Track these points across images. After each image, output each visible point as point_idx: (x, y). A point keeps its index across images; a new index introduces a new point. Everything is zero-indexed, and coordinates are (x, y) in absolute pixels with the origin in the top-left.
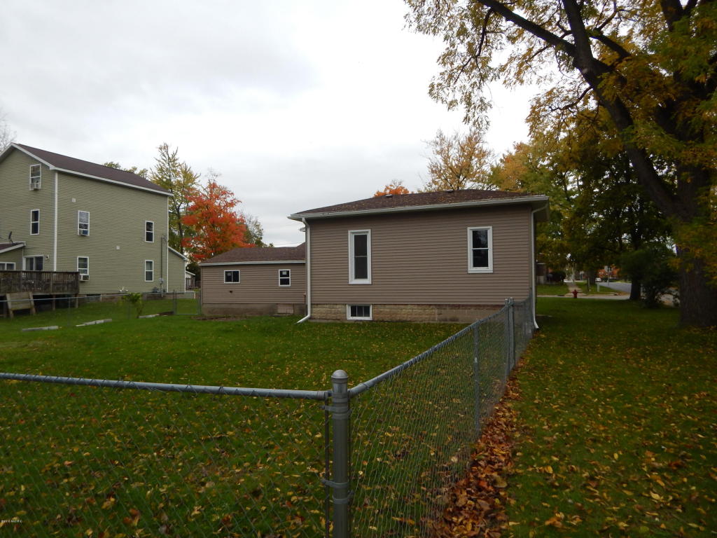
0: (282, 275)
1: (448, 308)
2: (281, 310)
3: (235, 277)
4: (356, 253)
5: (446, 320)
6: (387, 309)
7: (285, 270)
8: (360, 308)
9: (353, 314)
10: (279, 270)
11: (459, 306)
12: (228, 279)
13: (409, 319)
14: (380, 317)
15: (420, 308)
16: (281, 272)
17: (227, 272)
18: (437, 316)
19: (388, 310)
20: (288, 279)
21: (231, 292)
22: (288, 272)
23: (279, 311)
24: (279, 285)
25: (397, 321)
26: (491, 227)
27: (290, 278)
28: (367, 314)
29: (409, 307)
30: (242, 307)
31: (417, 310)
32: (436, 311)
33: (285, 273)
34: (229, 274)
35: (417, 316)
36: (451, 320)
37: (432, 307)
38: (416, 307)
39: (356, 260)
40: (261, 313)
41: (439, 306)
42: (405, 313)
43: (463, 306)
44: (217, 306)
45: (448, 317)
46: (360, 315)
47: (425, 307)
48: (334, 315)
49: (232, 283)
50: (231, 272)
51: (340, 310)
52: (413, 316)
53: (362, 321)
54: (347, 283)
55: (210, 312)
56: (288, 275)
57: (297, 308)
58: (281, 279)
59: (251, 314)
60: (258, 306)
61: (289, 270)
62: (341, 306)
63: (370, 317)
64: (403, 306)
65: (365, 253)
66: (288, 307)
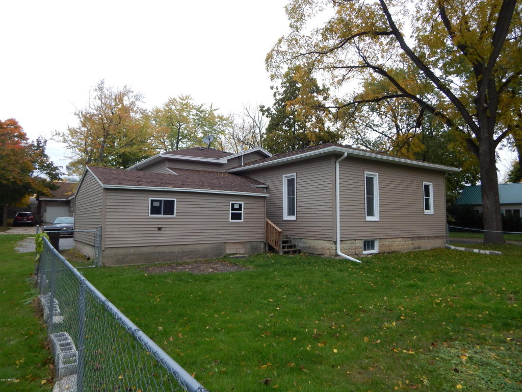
0: (233, 209)
1: (416, 239)
2: (229, 250)
3: (169, 208)
4: (367, 193)
5: (415, 248)
6: (386, 242)
7: (237, 203)
8: (369, 242)
9: (365, 248)
10: (231, 202)
11: (424, 238)
12: (155, 210)
13: (398, 250)
14: (383, 249)
15: (404, 240)
16: (233, 205)
17: (152, 201)
18: (411, 246)
19: (388, 243)
20: (241, 213)
21: (160, 229)
22: (240, 205)
23: (228, 252)
24: (230, 220)
25: (392, 252)
27: (242, 212)
28: (373, 247)
29: (398, 240)
30: (176, 249)
31: (402, 242)
32: (411, 242)
33: (236, 206)
34: (157, 204)
35: (402, 247)
36: (418, 248)
37: (409, 239)
38: (402, 240)
39: (368, 199)
40: (205, 256)
41: (412, 238)
42: (397, 245)
44: (132, 251)
45: (417, 246)
46: (369, 249)
47: (406, 239)
48: (354, 251)
49: (162, 216)
50: (160, 201)
51: (358, 245)
52: (401, 247)
53: (371, 254)
54: (364, 220)
55: (118, 261)
56: (240, 209)
57: (248, 246)
58: (232, 213)
59: (192, 258)
60: (200, 248)
61: (242, 203)
62: (358, 241)
63: (376, 250)
64: (395, 239)
65: (372, 194)
66: (238, 246)
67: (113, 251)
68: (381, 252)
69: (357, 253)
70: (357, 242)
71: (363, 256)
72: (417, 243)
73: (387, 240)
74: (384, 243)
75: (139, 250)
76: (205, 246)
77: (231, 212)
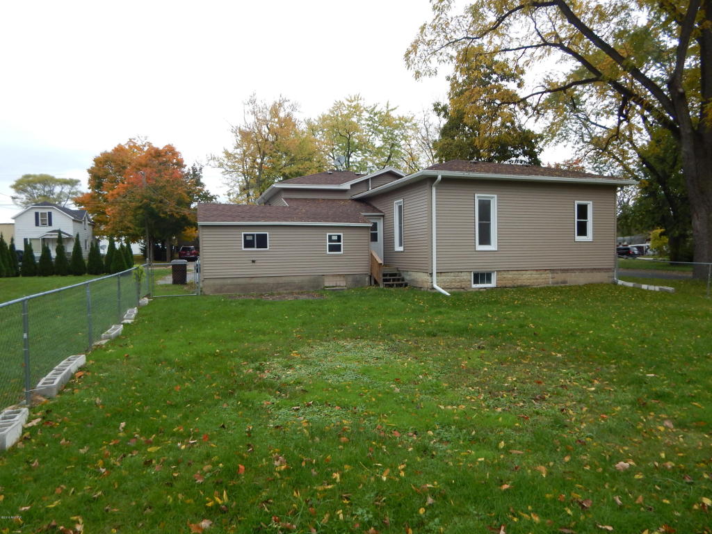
0: (330, 240)
1: (559, 272)
2: (328, 283)
3: (262, 241)
4: (480, 219)
5: (557, 283)
6: (509, 275)
7: (335, 234)
8: (483, 275)
9: (476, 282)
10: (328, 234)
11: (573, 270)
12: (248, 244)
13: (528, 284)
14: (503, 283)
15: (538, 272)
16: (330, 237)
17: (245, 235)
18: (551, 280)
19: (511, 276)
20: (340, 245)
21: (253, 261)
22: (339, 237)
23: (327, 284)
24: (328, 252)
25: (518, 287)
26: (591, 202)
27: (342, 243)
28: (489, 280)
29: (528, 272)
30: (271, 281)
31: (535, 275)
32: (550, 275)
33: (335, 238)
34: (250, 238)
35: (535, 281)
36: (562, 283)
37: (547, 271)
38: (535, 272)
39: (480, 225)
40: (301, 288)
41: (553, 271)
42: (527, 278)
43: (571, 269)
44: (229, 281)
45: (560, 281)
46: (482, 282)
47: (541, 272)
48: (459, 284)
49: (255, 249)
50: (253, 235)
51: (465, 277)
52: (532, 281)
53: (485, 288)
54: (474, 250)
55: (216, 291)
56: (339, 240)
57: (350, 279)
58: (329, 245)
59: (286, 290)
60: (296, 280)
61: (341, 234)
62: (466, 273)
63: (493, 284)
64: (524, 272)
65: (488, 219)
66: (338, 278)
67: (211, 282)
68: (500, 285)
69: (463, 286)
70: (463, 274)
71: (471, 290)
72: (560, 277)
73: (510, 272)
74: (504, 276)
75: (235, 280)
76: (301, 278)
77: (328, 243)
